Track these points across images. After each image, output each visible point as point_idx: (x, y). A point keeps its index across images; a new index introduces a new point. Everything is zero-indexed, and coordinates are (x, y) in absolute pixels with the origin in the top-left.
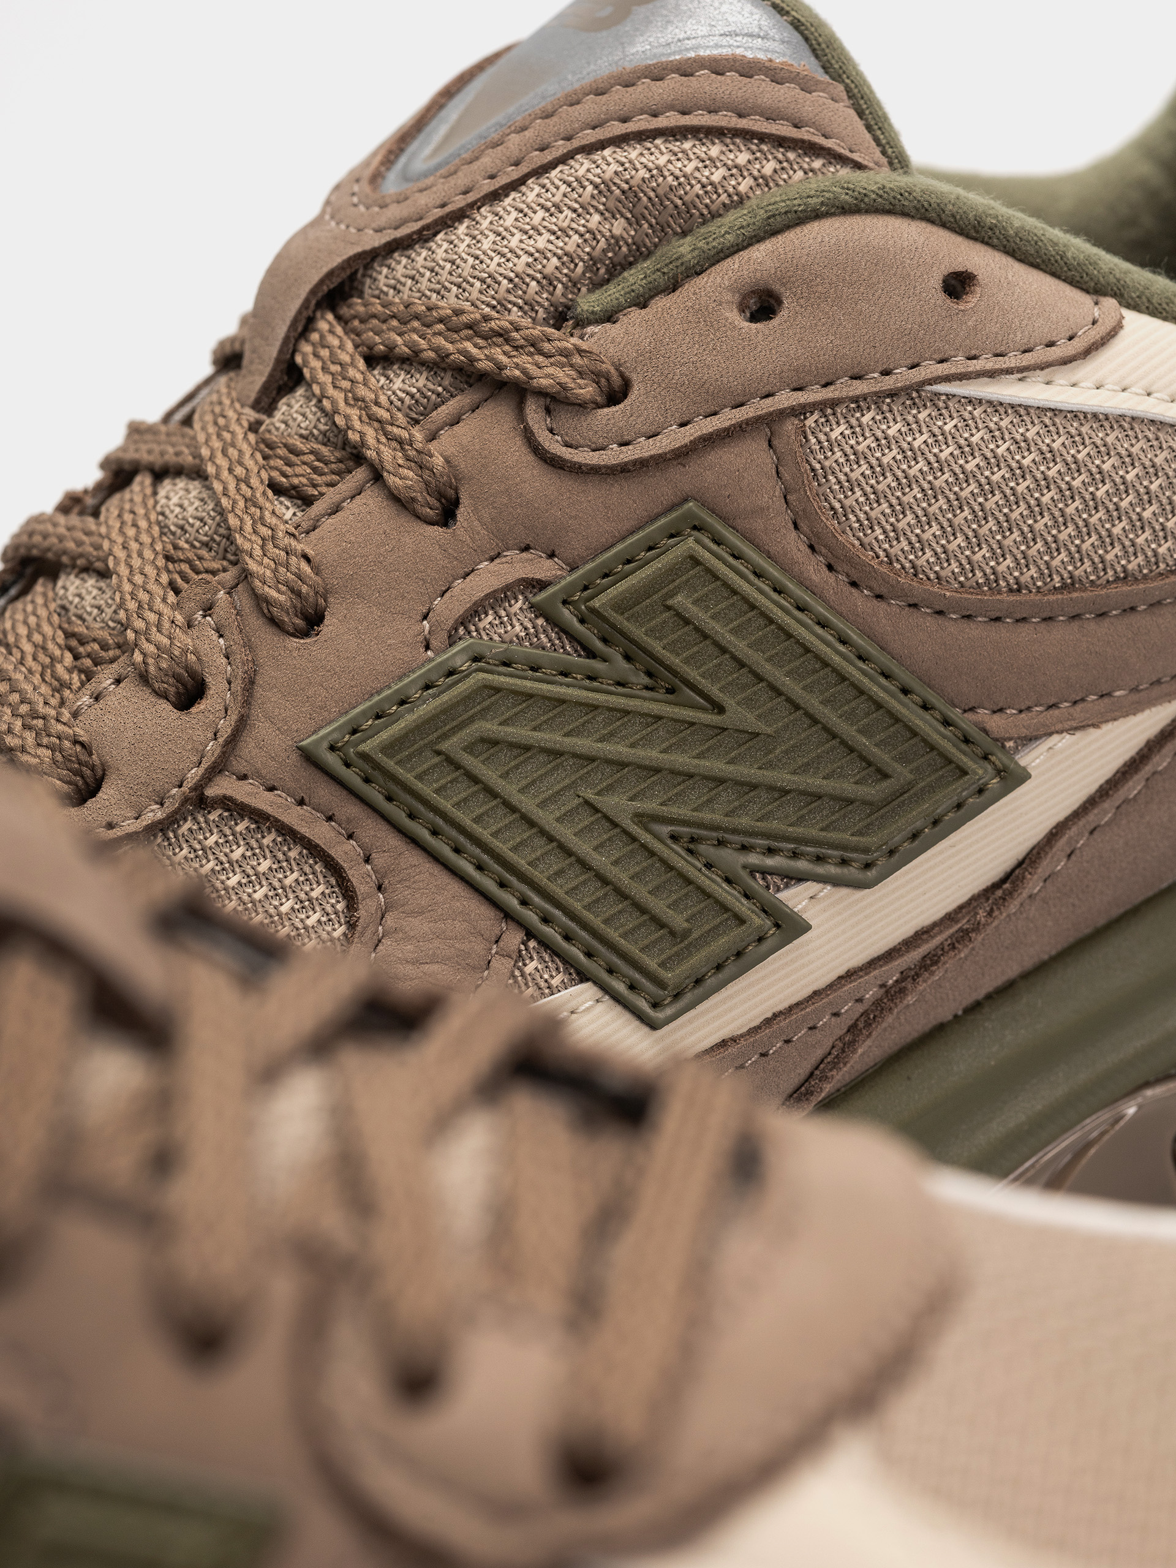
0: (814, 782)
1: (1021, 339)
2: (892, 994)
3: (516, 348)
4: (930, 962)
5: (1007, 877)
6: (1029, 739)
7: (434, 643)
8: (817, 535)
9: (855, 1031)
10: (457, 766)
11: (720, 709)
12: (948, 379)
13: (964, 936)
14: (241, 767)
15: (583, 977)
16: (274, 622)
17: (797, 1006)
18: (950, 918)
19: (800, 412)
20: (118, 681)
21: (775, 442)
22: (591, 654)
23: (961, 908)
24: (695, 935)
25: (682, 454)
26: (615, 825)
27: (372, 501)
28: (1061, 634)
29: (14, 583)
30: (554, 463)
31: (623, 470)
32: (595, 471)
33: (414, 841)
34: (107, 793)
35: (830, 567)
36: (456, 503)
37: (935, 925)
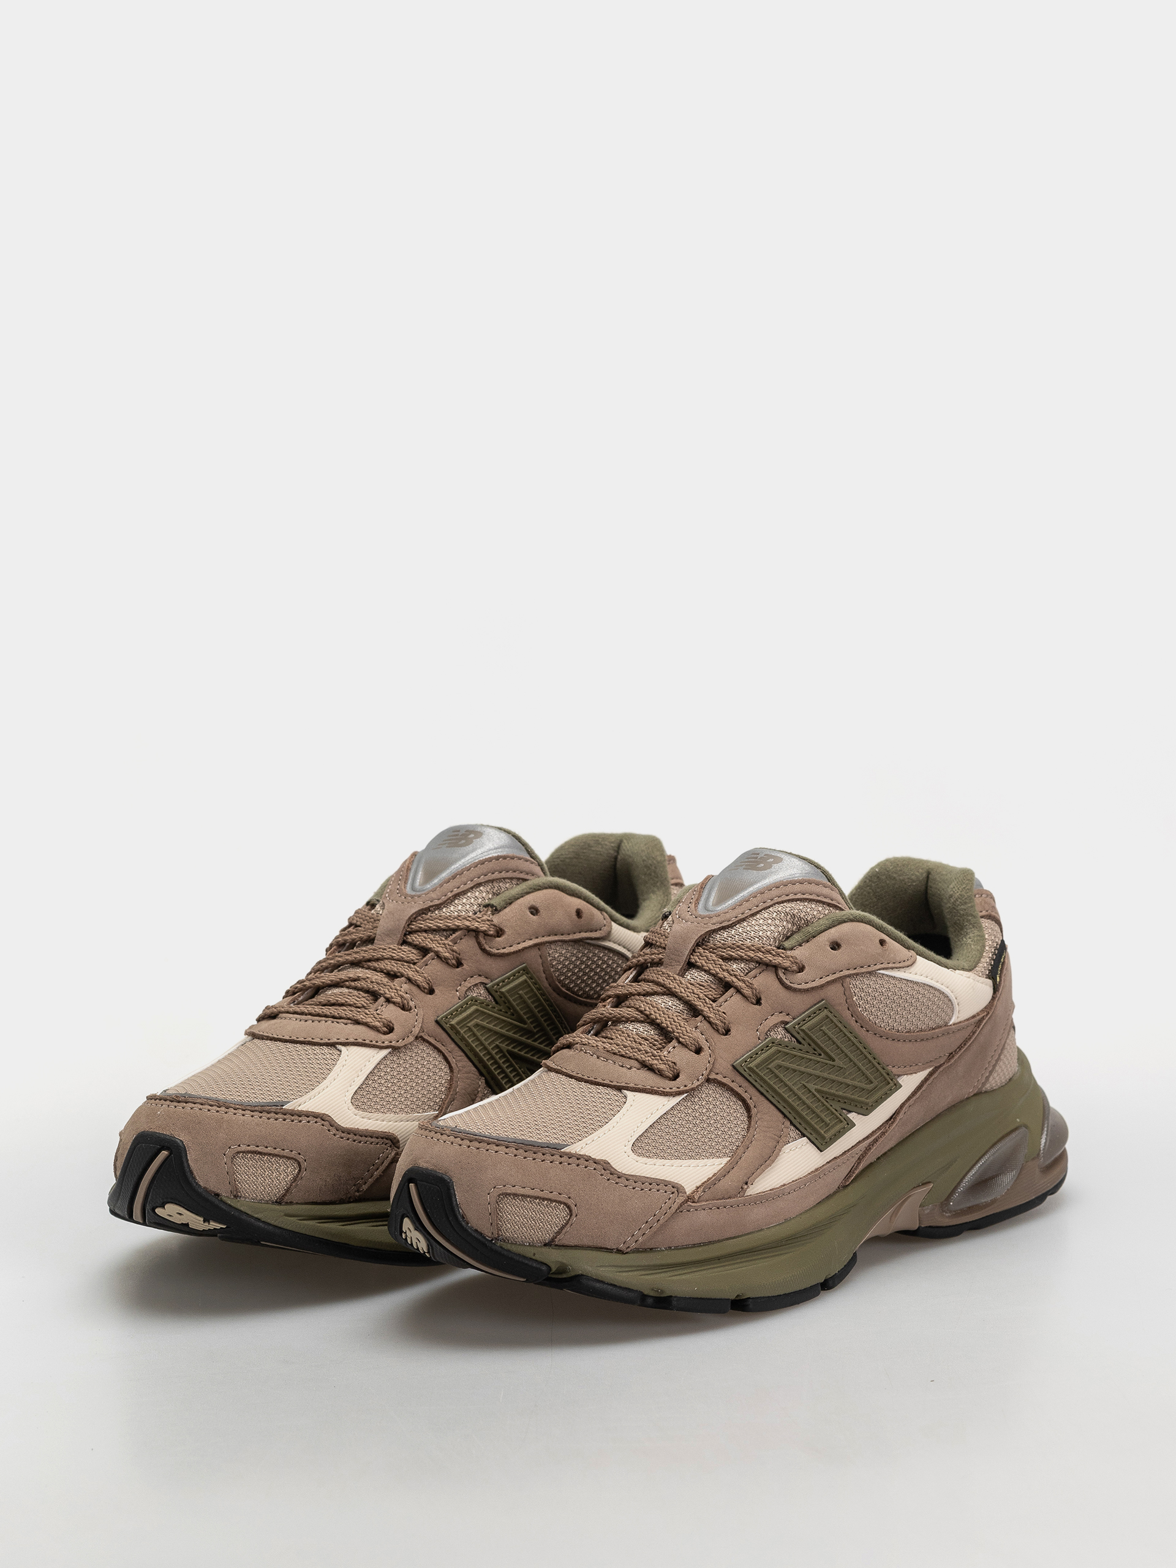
0: (856, 1083)
1: (899, 960)
2: (868, 1149)
3: (773, 955)
4: (876, 1140)
5: (891, 1118)
6: (899, 1076)
7: (761, 1038)
8: (854, 1011)
9: (860, 1160)
10: (773, 1073)
11: (834, 1060)
12: (884, 969)
13: (883, 1133)
14: (717, 1071)
15: (804, 1135)
16: (718, 1031)
17: (849, 1150)
18: (879, 1128)
19: (849, 976)
20: (674, 1048)
21: (844, 984)
22: (800, 1043)
23: (881, 1126)
24: (831, 1125)
25: (822, 986)
26: (810, 1091)
27: (737, 998)
28: (908, 1045)
29: (592, 1030)
30: (787, 988)
31: (807, 991)
32: (800, 990)
33: (762, 1094)
34: (681, 1076)
35: (856, 1022)
36: (760, 999)
37: (876, 1130)
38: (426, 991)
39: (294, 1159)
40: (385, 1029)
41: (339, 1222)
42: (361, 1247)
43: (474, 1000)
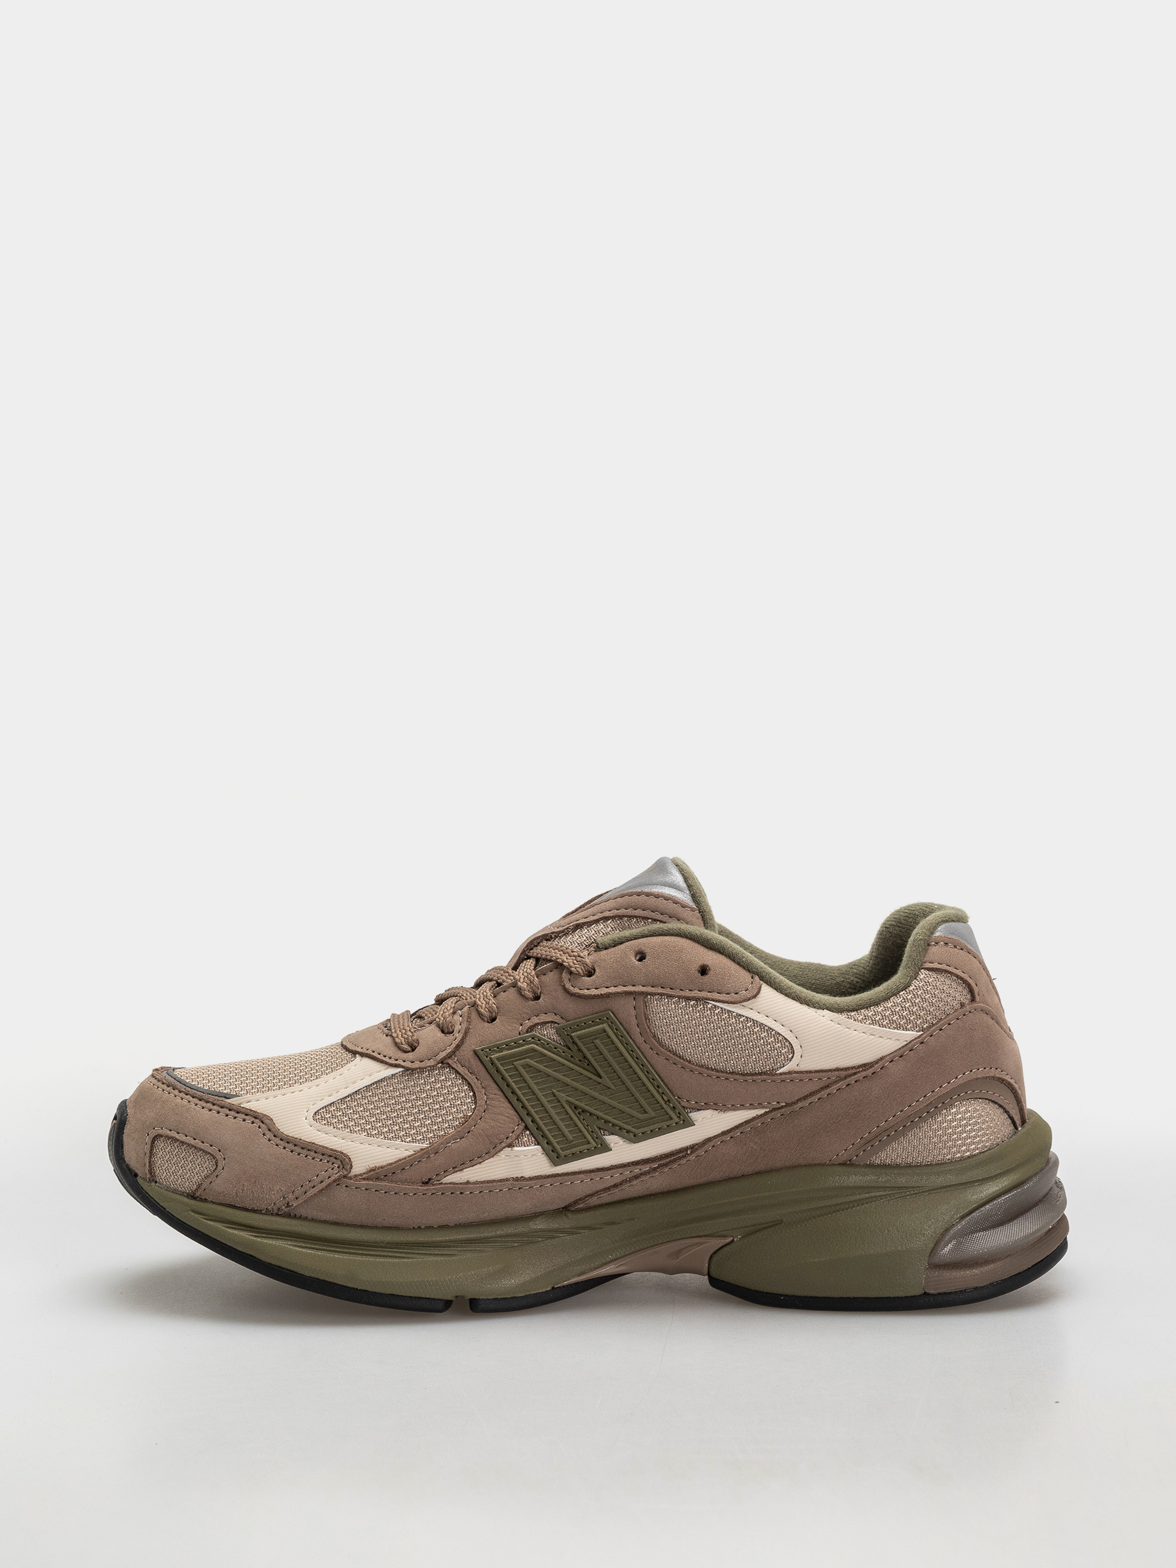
0: (624, 1108)
10: (517, 1071)
11: (601, 1077)
15: (538, 1143)
22: (569, 1049)
24: (573, 1143)
26: (559, 1102)
38: (486, 1019)
39: (212, 1155)
40: (406, 1047)
41: (250, 1231)
42: (270, 1264)
43: (538, 1040)
